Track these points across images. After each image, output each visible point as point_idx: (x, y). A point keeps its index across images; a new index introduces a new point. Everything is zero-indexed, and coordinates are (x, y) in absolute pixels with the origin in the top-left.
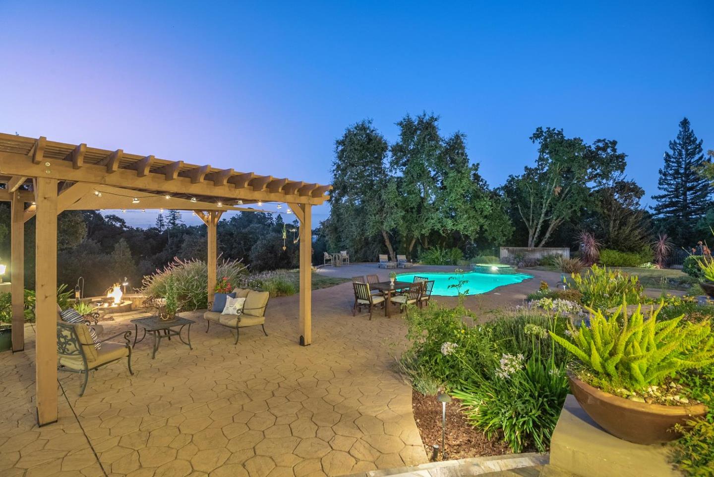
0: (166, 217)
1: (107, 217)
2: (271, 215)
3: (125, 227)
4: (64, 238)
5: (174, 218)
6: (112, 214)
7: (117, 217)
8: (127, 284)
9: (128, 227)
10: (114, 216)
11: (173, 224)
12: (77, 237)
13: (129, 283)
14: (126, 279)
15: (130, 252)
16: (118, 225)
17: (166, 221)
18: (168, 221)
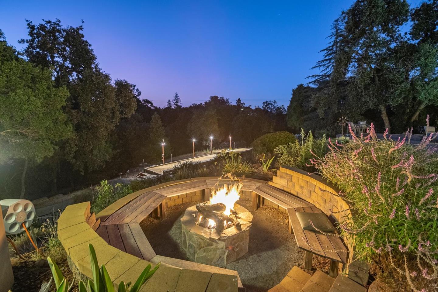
0: (173, 101)
1: (143, 100)
2: (228, 100)
3: (153, 106)
4: (123, 110)
5: (177, 102)
6: (146, 99)
7: (148, 101)
8: (164, 144)
9: (155, 107)
10: (147, 100)
11: (177, 105)
12: (131, 109)
13: (166, 143)
14: (163, 140)
15: (161, 121)
16: (149, 105)
17: (172, 104)
18: (174, 104)
